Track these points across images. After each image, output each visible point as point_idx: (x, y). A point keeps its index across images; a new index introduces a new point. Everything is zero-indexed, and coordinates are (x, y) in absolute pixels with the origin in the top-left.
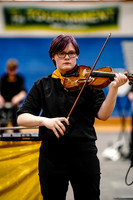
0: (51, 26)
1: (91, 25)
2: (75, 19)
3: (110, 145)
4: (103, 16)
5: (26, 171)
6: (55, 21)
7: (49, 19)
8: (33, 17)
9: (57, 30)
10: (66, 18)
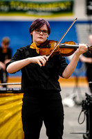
0: (27, 13)
1: (54, 12)
2: (43, 8)
3: (68, 96)
4: (63, 7)
5: (10, 114)
6: (30, 10)
7: (26, 8)
8: (14, 7)
9: (31, 15)
10: (37, 8)
